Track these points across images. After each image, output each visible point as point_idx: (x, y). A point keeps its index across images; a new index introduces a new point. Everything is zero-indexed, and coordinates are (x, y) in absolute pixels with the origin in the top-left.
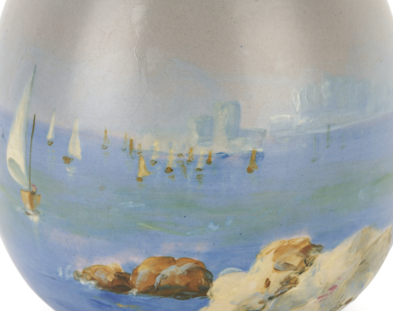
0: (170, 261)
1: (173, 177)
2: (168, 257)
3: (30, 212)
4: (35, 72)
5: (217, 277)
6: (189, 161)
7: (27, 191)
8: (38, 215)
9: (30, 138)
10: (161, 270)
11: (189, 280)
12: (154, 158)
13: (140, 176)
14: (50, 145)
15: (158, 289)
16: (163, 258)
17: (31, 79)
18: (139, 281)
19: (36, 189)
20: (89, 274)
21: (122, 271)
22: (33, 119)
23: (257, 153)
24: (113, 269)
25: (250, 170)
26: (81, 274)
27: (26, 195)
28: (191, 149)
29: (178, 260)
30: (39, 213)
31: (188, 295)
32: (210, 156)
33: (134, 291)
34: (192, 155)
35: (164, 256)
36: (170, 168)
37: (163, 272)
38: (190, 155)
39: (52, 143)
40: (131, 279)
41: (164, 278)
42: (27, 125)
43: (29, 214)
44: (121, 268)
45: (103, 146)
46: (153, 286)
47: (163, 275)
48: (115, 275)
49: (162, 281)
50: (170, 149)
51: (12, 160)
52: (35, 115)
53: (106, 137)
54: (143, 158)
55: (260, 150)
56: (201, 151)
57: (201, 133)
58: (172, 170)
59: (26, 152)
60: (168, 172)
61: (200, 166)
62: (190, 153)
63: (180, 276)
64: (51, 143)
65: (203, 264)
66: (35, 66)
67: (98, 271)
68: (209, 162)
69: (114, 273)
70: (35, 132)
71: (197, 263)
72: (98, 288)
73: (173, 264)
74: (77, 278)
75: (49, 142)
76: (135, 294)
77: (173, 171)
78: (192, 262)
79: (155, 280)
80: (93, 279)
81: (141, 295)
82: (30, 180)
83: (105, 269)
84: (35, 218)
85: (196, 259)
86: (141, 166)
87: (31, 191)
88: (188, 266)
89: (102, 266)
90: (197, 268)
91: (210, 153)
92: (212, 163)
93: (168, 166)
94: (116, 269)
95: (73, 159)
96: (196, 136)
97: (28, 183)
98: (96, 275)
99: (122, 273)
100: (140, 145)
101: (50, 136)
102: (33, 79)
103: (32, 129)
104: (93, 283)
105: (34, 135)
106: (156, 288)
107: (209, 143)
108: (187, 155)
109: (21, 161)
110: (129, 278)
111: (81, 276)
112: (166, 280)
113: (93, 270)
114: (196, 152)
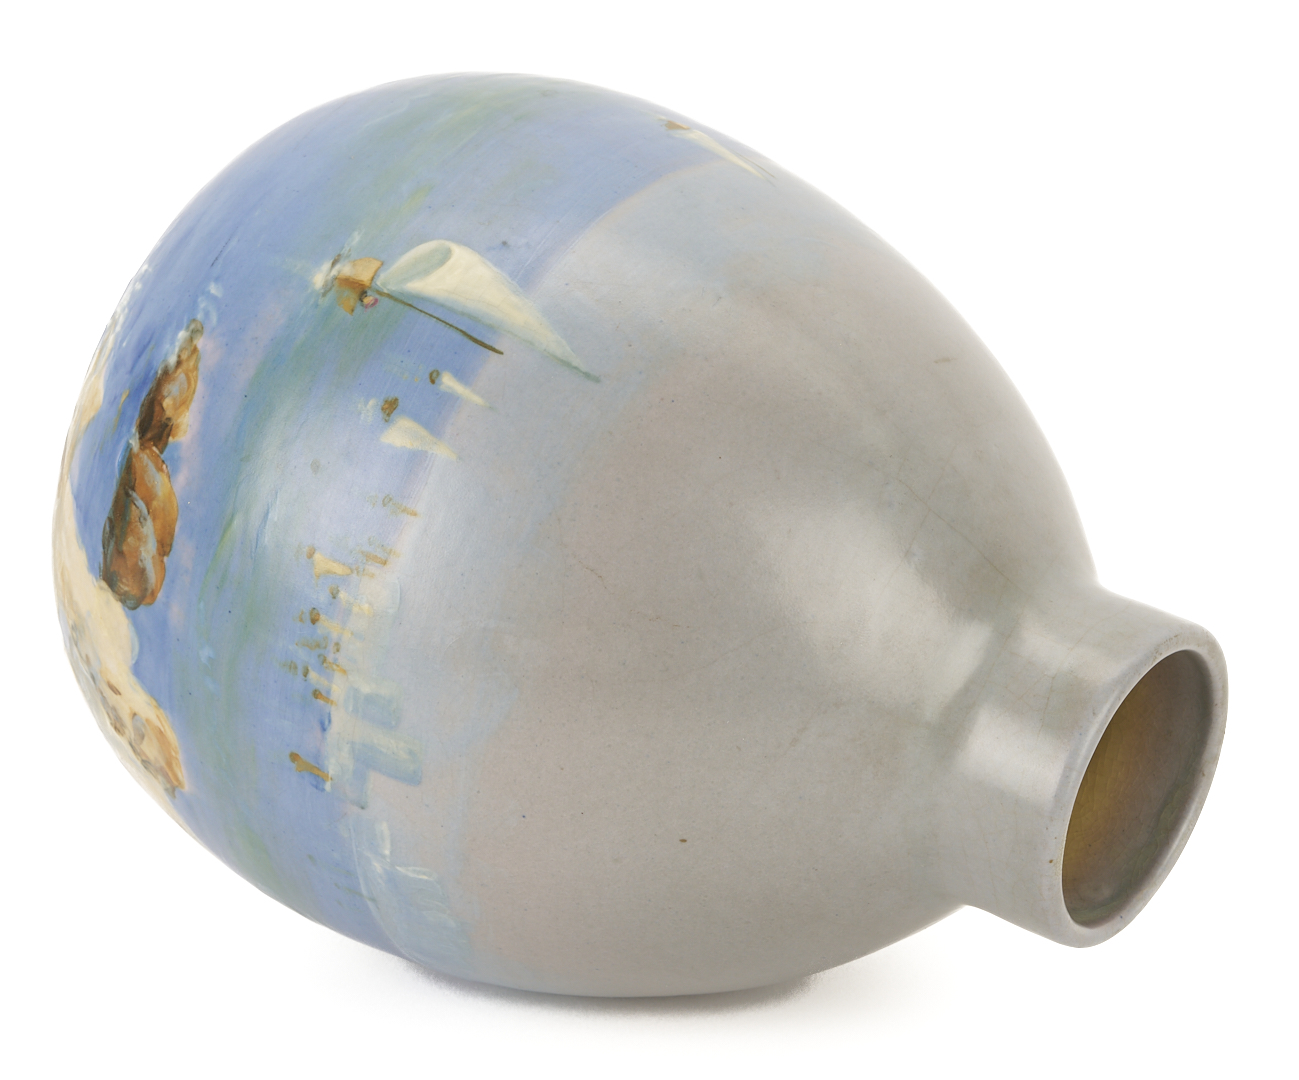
0: (165, 547)
1: (301, 620)
2: (171, 545)
3: (334, 272)
4: (587, 375)
5: (127, 616)
6: (324, 661)
7: (373, 279)
8: (322, 291)
9: (464, 329)
10: (154, 520)
11: (130, 563)
12: (342, 595)
13: (317, 556)
14: (431, 375)
15: (128, 495)
16: (172, 535)
17: (576, 362)
18: (147, 465)
19: (366, 307)
20: (189, 358)
21: (171, 439)
22: (497, 347)
23: (324, 781)
24: (179, 421)
25: (294, 757)
26: (195, 342)
27: (364, 276)
28: (344, 672)
29: (162, 561)
30: (324, 295)
31: (108, 546)
32: (327, 700)
33: (135, 443)
34: (333, 670)
35: (175, 538)
36: (317, 620)
37: (149, 522)
38: (335, 667)
39: (433, 382)
40: (154, 448)
41: (142, 519)
42: (492, 328)
43: (334, 264)
44: (177, 439)
45: (391, 499)
46: (133, 489)
47: (145, 519)
48: (169, 419)
49: (137, 511)
50: (352, 633)
51: (446, 255)
52: (501, 353)
53: (404, 510)
54: (348, 575)
55: (328, 786)
56: (338, 688)
57: (370, 699)
58: (314, 621)
59: (442, 306)
60: (311, 613)
61: (313, 675)
62: (338, 666)
63: (137, 550)
64: (433, 378)
65: (150, 604)
66: (597, 380)
67: (186, 387)
68: (316, 694)
69: (174, 421)
70: (471, 343)
71: (153, 594)
72: (163, 366)
73: (158, 549)
74: (192, 326)
75: (438, 374)
76: (131, 442)
77: (311, 625)
78: (156, 586)
79: (142, 499)
80: (179, 363)
81: (127, 454)
82: (389, 296)
83: (183, 403)
84: (319, 279)
85: (160, 595)
86: (335, 565)
87: (369, 293)
88: (152, 575)
89: (191, 400)
90: (146, 589)
91: (332, 702)
92: (314, 699)
93: (322, 617)
94: (178, 427)
95: (386, 421)
96: (366, 689)
97: (386, 291)
98: (180, 375)
99: (169, 435)
100: (372, 576)
101: (448, 381)
102: (576, 368)
103: (479, 338)
104: (172, 360)
105: (466, 340)
106: (130, 492)
107: (351, 709)
108: (336, 660)
109: (434, 285)
110: (156, 447)
111: (191, 339)
112: (137, 519)
113: (190, 375)
114: (338, 677)
